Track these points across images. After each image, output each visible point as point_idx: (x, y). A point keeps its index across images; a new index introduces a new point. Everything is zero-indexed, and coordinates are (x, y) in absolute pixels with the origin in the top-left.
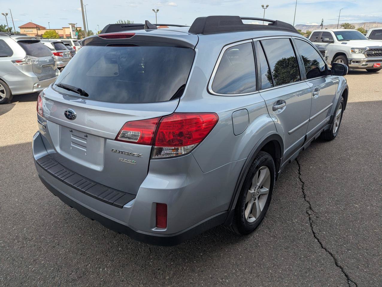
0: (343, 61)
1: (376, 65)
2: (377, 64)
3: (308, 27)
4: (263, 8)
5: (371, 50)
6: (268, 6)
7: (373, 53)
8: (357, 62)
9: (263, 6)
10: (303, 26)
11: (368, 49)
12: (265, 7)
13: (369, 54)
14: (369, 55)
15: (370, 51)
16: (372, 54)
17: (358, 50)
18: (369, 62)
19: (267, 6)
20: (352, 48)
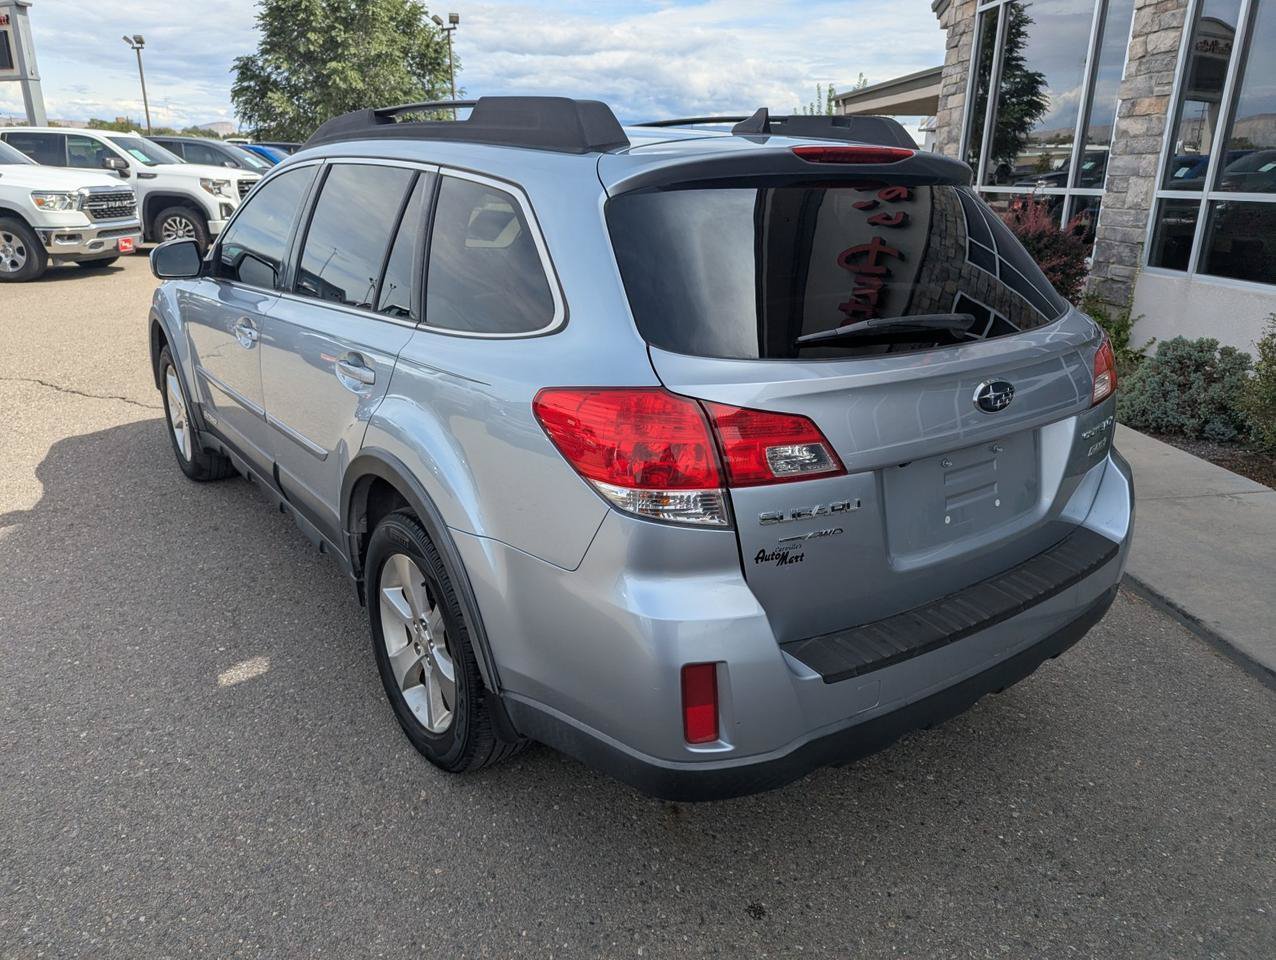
0: (14, 237)
1: (124, 244)
2: (126, 241)
5: (97, 197)
7: (104, 207)
8: (71, 237)
11: (87, 193)
13: (95, 211)
14: (97, 214)
15: (94, 201)
16: (103, 210)
17: (59, 198)
18: (104, 236)
20: (36, 193)
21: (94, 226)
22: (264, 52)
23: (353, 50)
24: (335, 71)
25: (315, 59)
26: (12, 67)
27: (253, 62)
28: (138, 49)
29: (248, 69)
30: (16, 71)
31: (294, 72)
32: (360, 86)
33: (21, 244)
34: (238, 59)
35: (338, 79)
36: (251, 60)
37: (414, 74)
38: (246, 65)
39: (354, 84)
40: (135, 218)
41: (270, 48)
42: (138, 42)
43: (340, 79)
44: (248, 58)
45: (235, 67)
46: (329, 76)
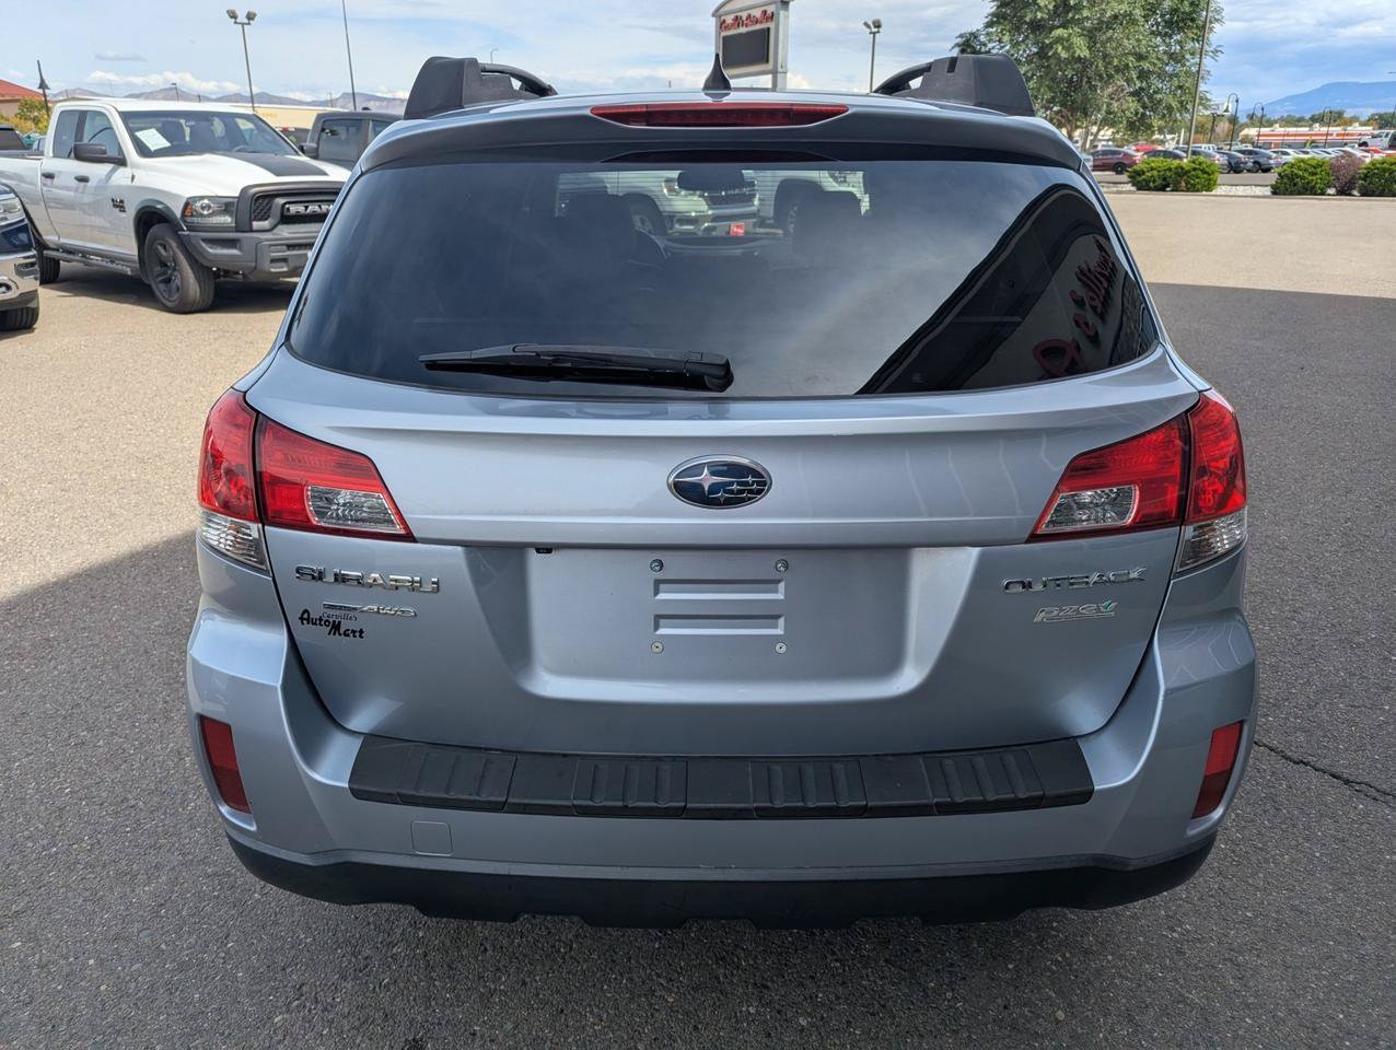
1: (735, 230)
2: (738, 227)
3: (385, 103)
4: (233, 20)
6: (255, 15)
8: (690, 221)
9: (233, 15)
10: (369, 100)
12: (242, 18)
18: (718, 222)
19: (251, 17)
21: (710, 212)
22: (989, 25)
23: (1086, 13)
24: (1059, 40)
25: (1043, 27)
26: (767, 61)
27: (975, 37)
28: (874, 33)
29: (969, 46)
30: (770, 66)
31: (1015, 45)
32: (1084, 53)
33: (651, 228)
34: (961, 36)
35: (1060, 48)
36: (974, 35)
37: (1159, 34)
38: (968, 40)
39: (1078, 52)
40: (753, 205)
41: (996, 19)
42: (875, 27)
43: (1063, 48)
44: (971, 34)
45: (958, 45)
46: (1050, 46)
